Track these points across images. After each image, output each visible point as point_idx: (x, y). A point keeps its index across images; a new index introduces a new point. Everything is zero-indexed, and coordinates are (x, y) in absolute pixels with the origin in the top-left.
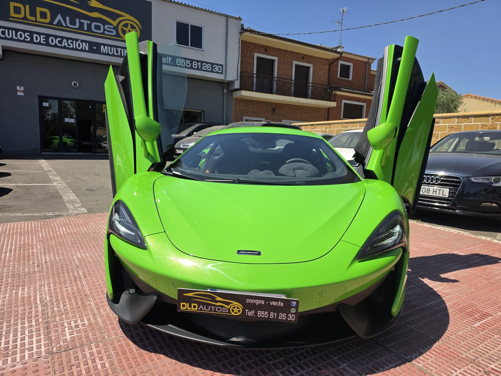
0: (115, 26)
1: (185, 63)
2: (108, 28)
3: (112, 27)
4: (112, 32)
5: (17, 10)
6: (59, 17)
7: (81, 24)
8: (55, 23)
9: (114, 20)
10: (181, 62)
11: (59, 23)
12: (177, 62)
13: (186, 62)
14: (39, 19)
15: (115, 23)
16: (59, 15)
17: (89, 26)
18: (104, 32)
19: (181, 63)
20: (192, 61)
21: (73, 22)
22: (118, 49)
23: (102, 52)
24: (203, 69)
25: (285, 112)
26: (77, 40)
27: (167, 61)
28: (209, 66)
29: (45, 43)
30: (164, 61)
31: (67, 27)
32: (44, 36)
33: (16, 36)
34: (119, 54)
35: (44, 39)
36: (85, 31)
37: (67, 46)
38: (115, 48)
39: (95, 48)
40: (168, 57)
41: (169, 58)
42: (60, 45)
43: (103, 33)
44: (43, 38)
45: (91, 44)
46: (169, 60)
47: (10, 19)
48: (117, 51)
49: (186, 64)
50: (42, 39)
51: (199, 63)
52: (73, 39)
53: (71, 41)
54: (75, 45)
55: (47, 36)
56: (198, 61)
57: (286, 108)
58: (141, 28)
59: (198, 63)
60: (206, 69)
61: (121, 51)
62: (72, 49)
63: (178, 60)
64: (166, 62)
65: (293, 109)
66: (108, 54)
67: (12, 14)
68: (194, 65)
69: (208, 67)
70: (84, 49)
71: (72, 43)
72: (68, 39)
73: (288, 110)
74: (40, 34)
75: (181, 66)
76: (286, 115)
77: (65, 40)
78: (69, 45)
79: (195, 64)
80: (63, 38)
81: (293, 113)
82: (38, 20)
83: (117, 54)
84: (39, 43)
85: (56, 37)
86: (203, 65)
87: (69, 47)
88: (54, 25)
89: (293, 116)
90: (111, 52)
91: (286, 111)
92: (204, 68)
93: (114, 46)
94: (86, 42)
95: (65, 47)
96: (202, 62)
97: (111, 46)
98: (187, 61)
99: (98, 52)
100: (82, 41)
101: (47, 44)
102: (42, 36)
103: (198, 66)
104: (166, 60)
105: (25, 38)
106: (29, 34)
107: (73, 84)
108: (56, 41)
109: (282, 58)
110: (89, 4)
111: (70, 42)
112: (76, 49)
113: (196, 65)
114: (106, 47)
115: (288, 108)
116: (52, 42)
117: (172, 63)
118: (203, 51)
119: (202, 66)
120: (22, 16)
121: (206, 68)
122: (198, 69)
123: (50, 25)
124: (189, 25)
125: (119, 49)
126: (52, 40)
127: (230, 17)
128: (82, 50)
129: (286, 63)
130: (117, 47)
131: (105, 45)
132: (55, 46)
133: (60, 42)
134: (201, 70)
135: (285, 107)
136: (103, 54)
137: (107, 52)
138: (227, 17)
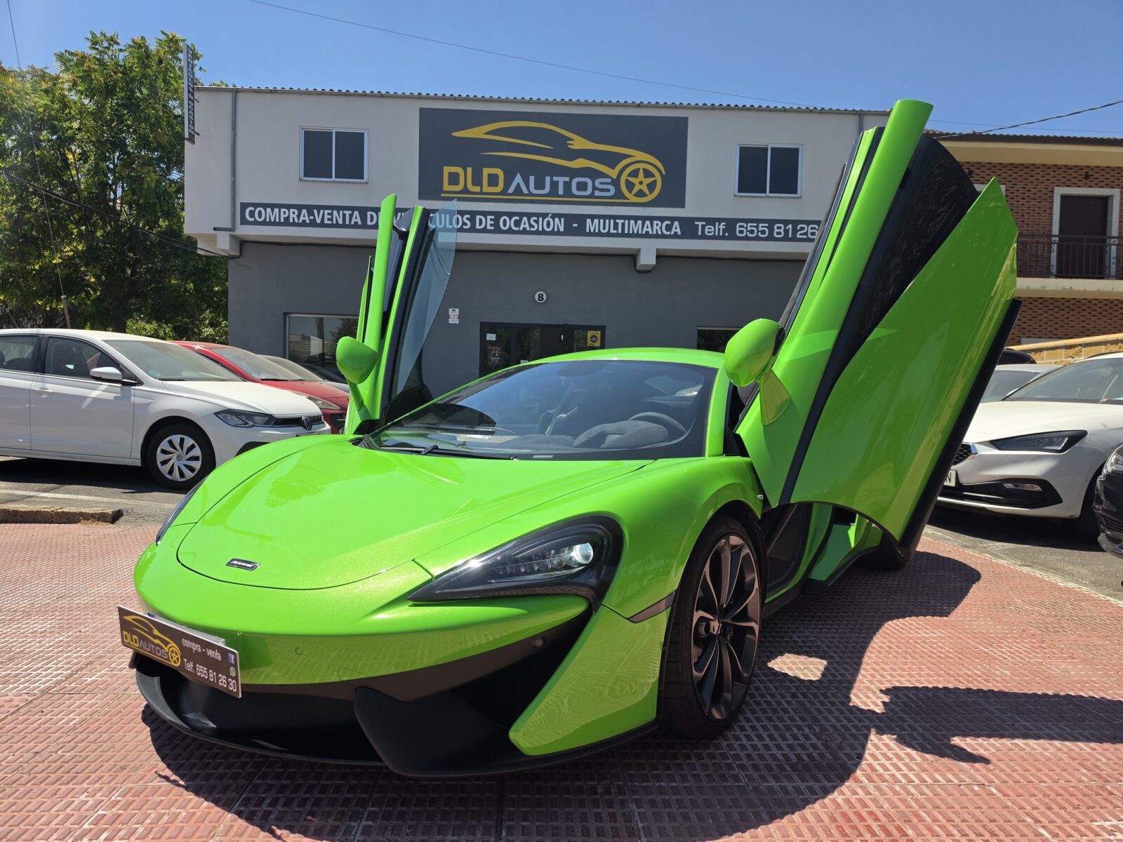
0: (615, 177)
1: (755, 229)
2: (601, 183)
3: (609, 180)
4: (608, 190)
5: (454, 179)
6: (518, 179)
7: (554, 185)
8: (511, 190)
9: (613, 167)
10: (746, 228)
11: (518, 191)
12: (738, 229)
13: (757, 227)
14: (486, 189)
15: (613, 173)
16: (519, 176)
17: (567, 186)
18: (593, 193)
19: (747, 231)
20: (771, 223)
21: (540, 185)
22: (617, 221)
23: (588, 231)
24: (798, 236)
25: (1030, 317)
26: (544, 216)
27: (715, 232)
28: (812, 228)
29: (492, 228)
30: (709, 232)
31: (531, 194)
32: (493, 217)
33: (451, 223)
34: (620, 231)
35: (492, 222)
36: (561, 196)
37: (528, 229)
38: (612, 221)
39: (575, 225)
40: (717, 224)
41: (719, 225)
42: (517, 229)
43: (592, 196)
44: (491, 220)
45: (569, 218)
46: (719, 229)
47: (443, 195)
48: (616, 227)
49: (758, 231)
50: (489, 222)
51: (790, 226)
52: (538, 215)
53: (536, 218)
54: (542, 225)
55: (498, 215)
56: (786, 222)
57: (1035, 309)
58: (664, 173)
59: (785, 227)
60: (805, 237)
61: (623, 225)
62: (537, 233)
63: (740, 226)
64: (712, 234)
65: (1056, 309)
66: (600, 234)
67: (446, 187)
68: (776, 230)
69: (810, 231)
70: (556, 230)
71: (537, 222)
72: (529, 215)
73: (1040, 312)
74: (485, 214)
75: (746, 238)
76: (1034, 326)
77: (525, 219)
78: (531, 226)
79: (779, 230)
80: (521, 215)
81: (1056, 321)
82: (484, 191)
83: (615, 232)
84: (485, 230)
85: (510, 215)
86: (798, 228)
87: (532, 229)
88: (510, 194)
89: (1056, 326)
90: (604, 229)
91: (1034, 315)
92: (800, 234)
93: (610, 217)
94: (559, 216)
95: (524, 232)
96: (795, 223)
97: (605, 217)
98: (761, 225)
99: (581, 232)
100: (554, 216)
101: (497, 230)
102: (489, 217)
103: (786, 231)
104: (713, 230)
105: (464, 224)
106: (469, 216)
107: (537, 297)
108: (511, 223)
109: (1019, 186)
110: (570, 146)
111: (534, 221)
112: (544, 233)
113: (782, 231)
114: (596, 221)
115: (1040, 306)
116: (505, 224)
117: (727, 234)
118: (800, 198)
119: (795, 231)
120: (460, 187)
121: (806, 234)
122: (785, 239)
123: (503, 197)
124: (767, 149)
125: (620, 222)
126: (505, 221)
127: (867, 114)
128: (552, 233)
129: (1032, 196)
130: (615, 217)
131: (593, 217)
132: (510, 231)
133: (517, 223)
134: (794, 239)
135: (1030, 306)
136: (591, 234)
137: (597, 231)
138: (860, 115)
